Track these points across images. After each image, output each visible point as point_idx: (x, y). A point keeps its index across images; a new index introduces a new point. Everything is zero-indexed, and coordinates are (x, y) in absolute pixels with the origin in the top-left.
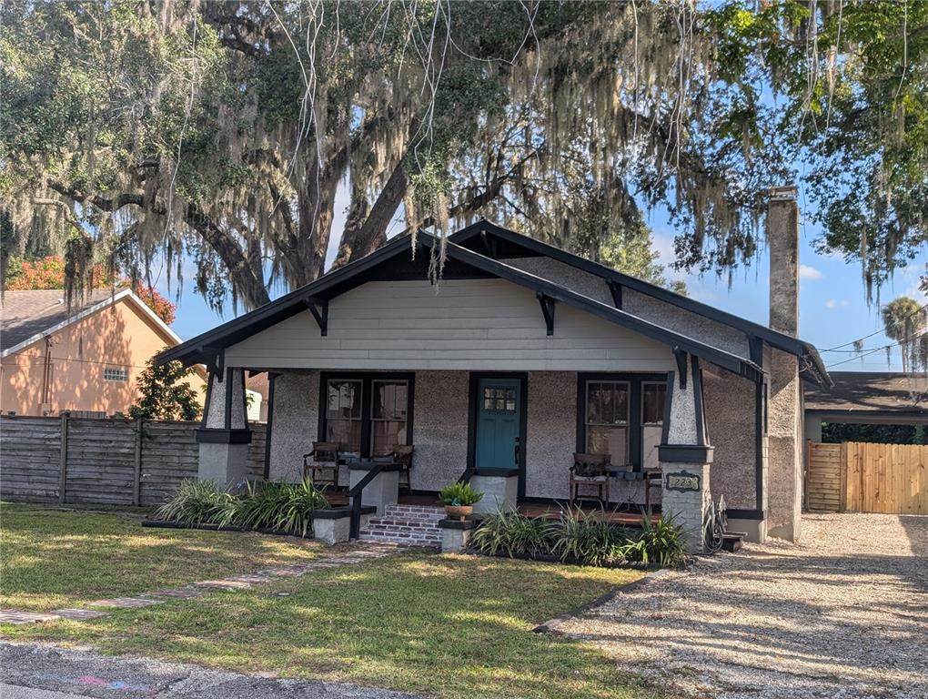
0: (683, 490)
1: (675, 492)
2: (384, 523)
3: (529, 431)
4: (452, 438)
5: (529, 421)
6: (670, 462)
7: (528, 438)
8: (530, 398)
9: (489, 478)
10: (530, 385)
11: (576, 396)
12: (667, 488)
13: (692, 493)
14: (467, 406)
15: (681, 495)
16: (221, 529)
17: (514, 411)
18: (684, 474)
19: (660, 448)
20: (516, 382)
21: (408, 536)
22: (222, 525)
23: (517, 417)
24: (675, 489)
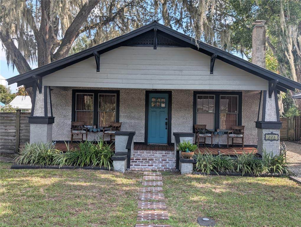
0: (271, 140)
1: (269, 141)
2: (136, 159)
3: (173, 116)
4: (138, 119)
5: (173, 111)
6: (266, 129)
7: (172, 119)
8: (173, 102)
9: (184, 138)
10: (173, 96)
11: (193, 101)
12: (265, 139)
13: (275, 141)
14: (145, 105)
15: (271, 142)
16: (61, 168)
17: (165, 107)
18: (272, 134)
19: (256, 122)
20: (167, 95)
21: (153, 166)
22: (61, 165)
23: (166, 110)
24: (269, 140)
